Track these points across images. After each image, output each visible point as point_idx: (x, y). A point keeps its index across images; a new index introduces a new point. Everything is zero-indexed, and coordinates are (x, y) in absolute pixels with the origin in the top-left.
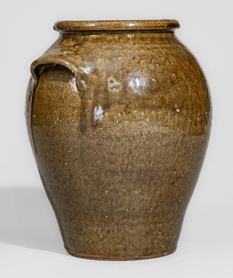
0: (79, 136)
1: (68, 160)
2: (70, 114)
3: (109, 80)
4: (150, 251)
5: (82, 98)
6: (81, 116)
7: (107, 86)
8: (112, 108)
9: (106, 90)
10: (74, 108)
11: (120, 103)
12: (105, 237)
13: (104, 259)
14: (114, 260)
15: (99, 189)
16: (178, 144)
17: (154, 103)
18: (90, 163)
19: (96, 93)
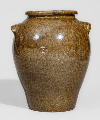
4: (44, 109)
8: (19, 47)
9: (19, 39)
11: (21, 45)
16: (45, 64)
17: (33, 46)
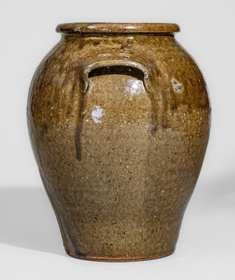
0: (149, 138)
1: (131, 162)
2: (141, 116)
3: (172, 81)
5: (151, 99)
6: (152, 117)
7: (172, 86)
8: (179, 109)
9: (172, 91)
10: (145, 110)
11: (184, 103)
12: (149, 237)
13: (143, 259)
14: (152, 259)
15: (157, 189)
18: (154, 164)
19: (164, 94)
